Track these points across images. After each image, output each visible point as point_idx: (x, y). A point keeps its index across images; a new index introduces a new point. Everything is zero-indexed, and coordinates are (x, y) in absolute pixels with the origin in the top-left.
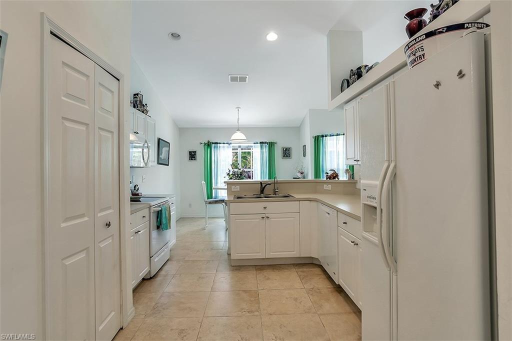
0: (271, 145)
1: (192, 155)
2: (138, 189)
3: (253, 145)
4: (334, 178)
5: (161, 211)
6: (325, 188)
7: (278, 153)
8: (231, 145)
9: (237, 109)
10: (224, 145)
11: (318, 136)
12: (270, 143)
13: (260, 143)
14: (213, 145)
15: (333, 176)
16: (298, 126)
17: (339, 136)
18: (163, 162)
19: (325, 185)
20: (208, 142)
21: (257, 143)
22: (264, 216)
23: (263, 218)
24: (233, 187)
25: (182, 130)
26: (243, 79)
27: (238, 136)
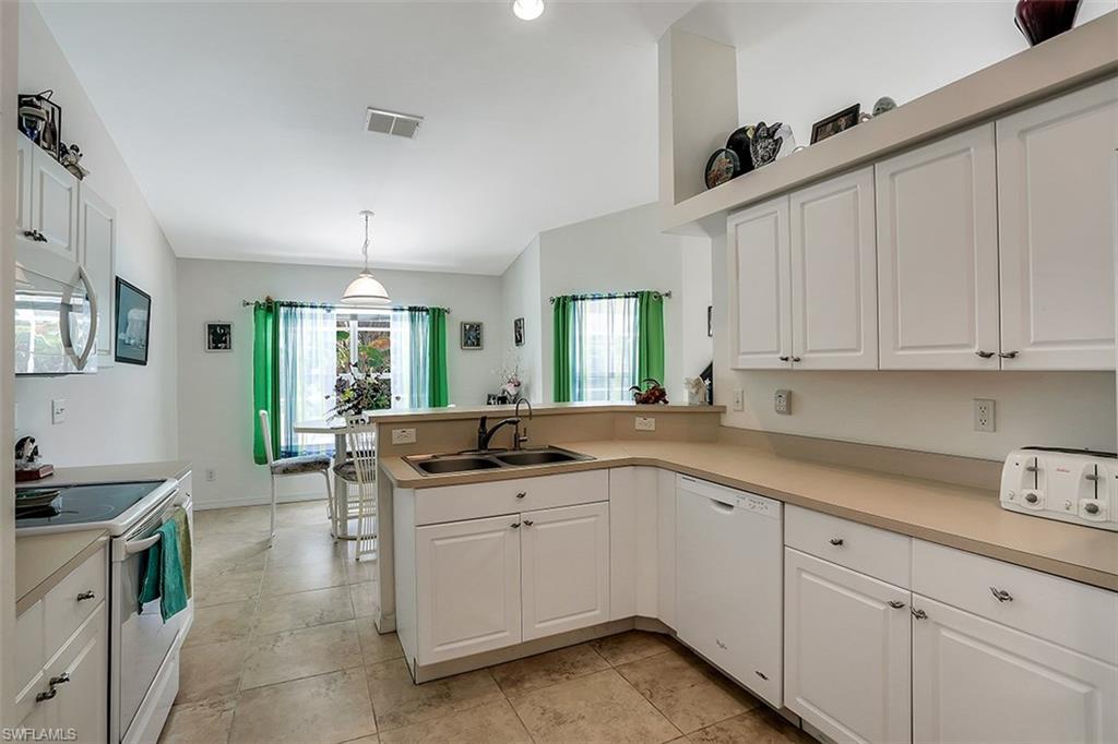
0: (437, 316)
1: (219, 336)
2: (35, 452)
3: (391, 313)
4: (656, 401)
5: (159, 544)
6: (638, 427)
7: (452, 336)
8: (333, 312)
9: (364, 216)
10: (314, 310)
11: (565, 298)
12: (434, 309)
13: (410, 309)
14: (282, 310)
15: (653, 394)
16: (500, 274)
17: (613, 300)
18: (131, 354)
19: (639, 420)
20: (268, 299)
21: (402, 310)
22: (515, 519)
23: (515, 526)
24: (396, 433)
25: (184, 266)
26: (406, 128)
27: (366, 286)
